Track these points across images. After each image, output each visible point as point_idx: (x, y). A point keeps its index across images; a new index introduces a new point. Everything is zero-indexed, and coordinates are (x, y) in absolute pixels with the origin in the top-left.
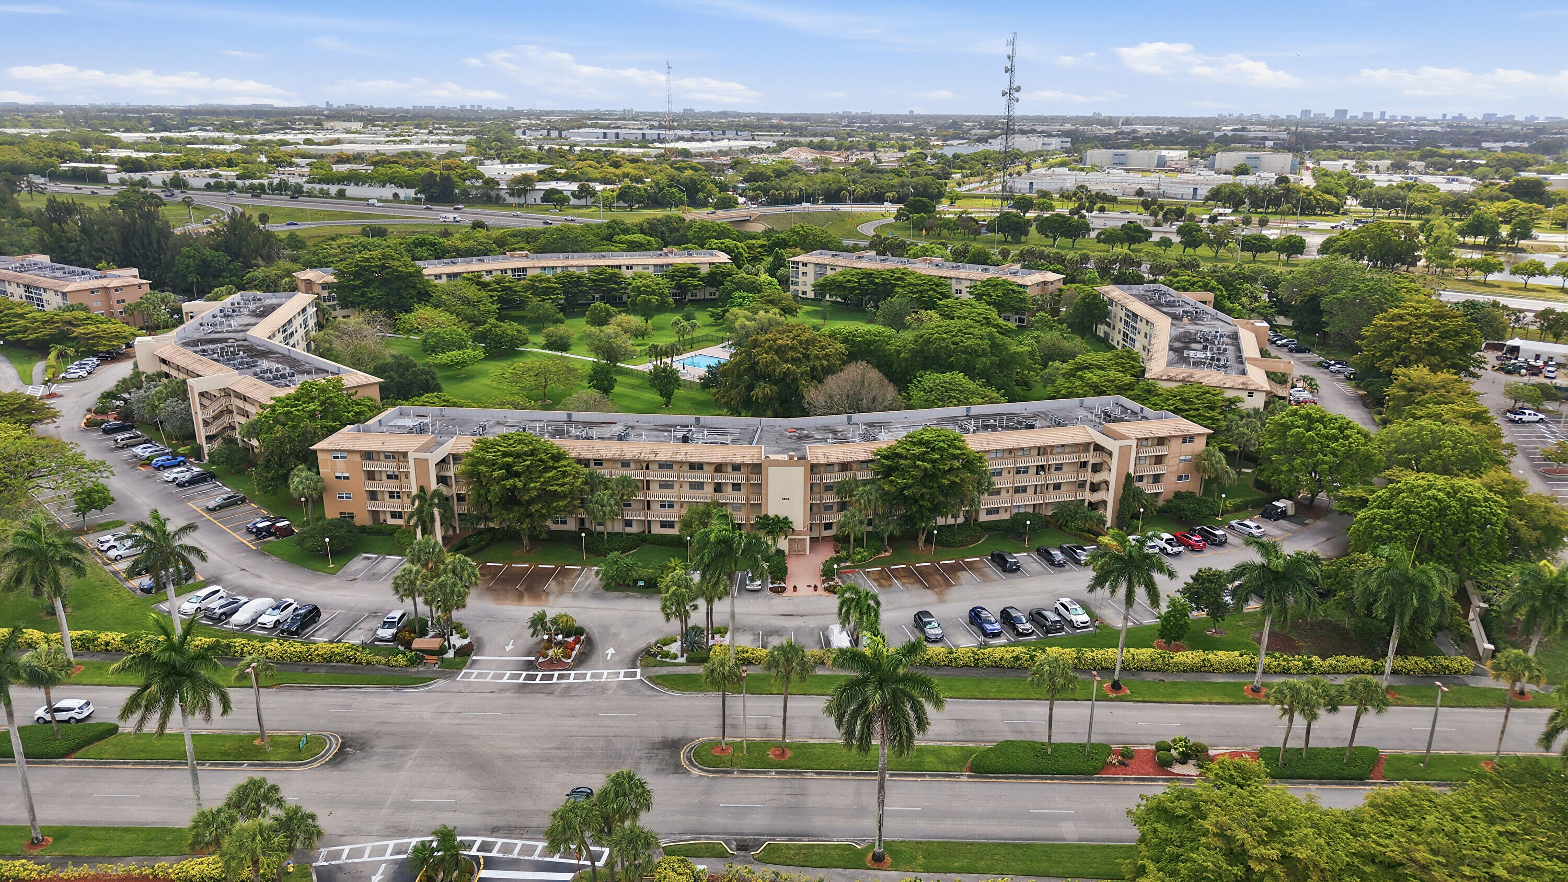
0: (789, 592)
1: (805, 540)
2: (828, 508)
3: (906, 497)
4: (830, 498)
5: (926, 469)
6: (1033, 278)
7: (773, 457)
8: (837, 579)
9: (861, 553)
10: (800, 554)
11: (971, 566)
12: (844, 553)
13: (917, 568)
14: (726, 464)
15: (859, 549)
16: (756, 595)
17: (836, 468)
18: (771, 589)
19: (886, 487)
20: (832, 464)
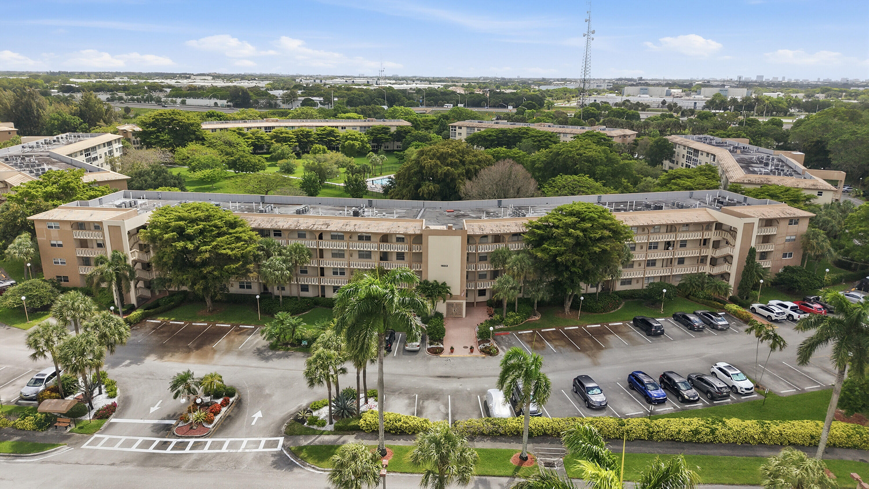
0: (446, 354)
1: (461, 304)
2: (482, 276)
3: (558, 264)
4: (485, 267)
5: (577, 237)
6: (616, 132)
7: (432, 227)
8: (492, 341)
9: (513, 317)
10: (457, 316)
11: (616, 330)
12: (497, 317)
13: (567, 332)
14: (391, 235)
15: (511, 313)
16: (414, 356)
17: (490, 239)
18: (429, 350)
19: (539, 255)
20: (485, 236)
